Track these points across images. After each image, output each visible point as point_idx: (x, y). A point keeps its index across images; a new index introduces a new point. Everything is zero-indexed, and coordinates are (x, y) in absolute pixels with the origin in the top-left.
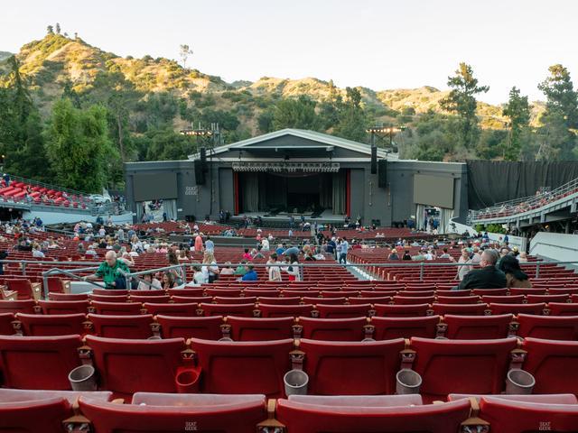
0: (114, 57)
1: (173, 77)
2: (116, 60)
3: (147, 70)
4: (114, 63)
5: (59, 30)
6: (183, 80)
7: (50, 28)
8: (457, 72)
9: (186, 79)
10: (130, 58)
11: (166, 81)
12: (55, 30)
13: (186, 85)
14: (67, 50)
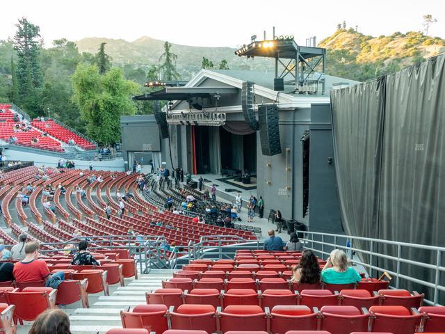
0: (370, 38)
1: (407, 47)
2: (370, 42)
3: (390, 45)
4: (367, 44)
5: (345, 26)
6: (416, 49)
7: (339, 26)
9: (420, 47)
10: (382, 37)
11: (399, 52)
12: (342, 27)
13: (417, 54)
14: (337, 39)
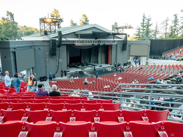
8: (53, 12)
